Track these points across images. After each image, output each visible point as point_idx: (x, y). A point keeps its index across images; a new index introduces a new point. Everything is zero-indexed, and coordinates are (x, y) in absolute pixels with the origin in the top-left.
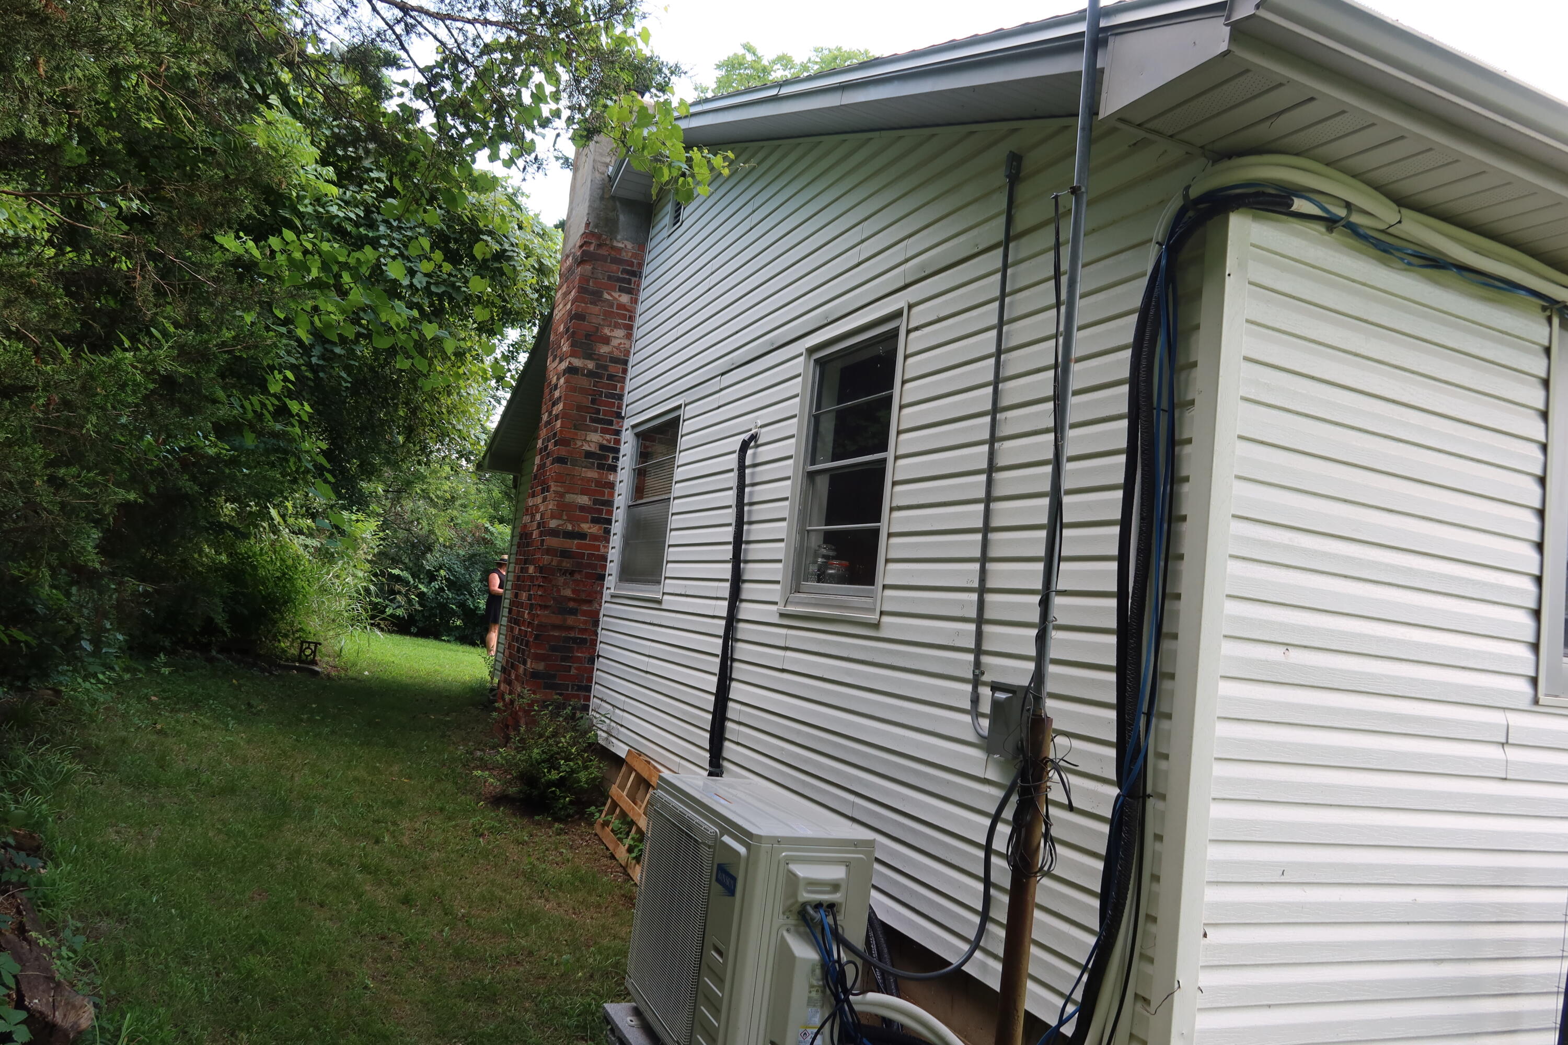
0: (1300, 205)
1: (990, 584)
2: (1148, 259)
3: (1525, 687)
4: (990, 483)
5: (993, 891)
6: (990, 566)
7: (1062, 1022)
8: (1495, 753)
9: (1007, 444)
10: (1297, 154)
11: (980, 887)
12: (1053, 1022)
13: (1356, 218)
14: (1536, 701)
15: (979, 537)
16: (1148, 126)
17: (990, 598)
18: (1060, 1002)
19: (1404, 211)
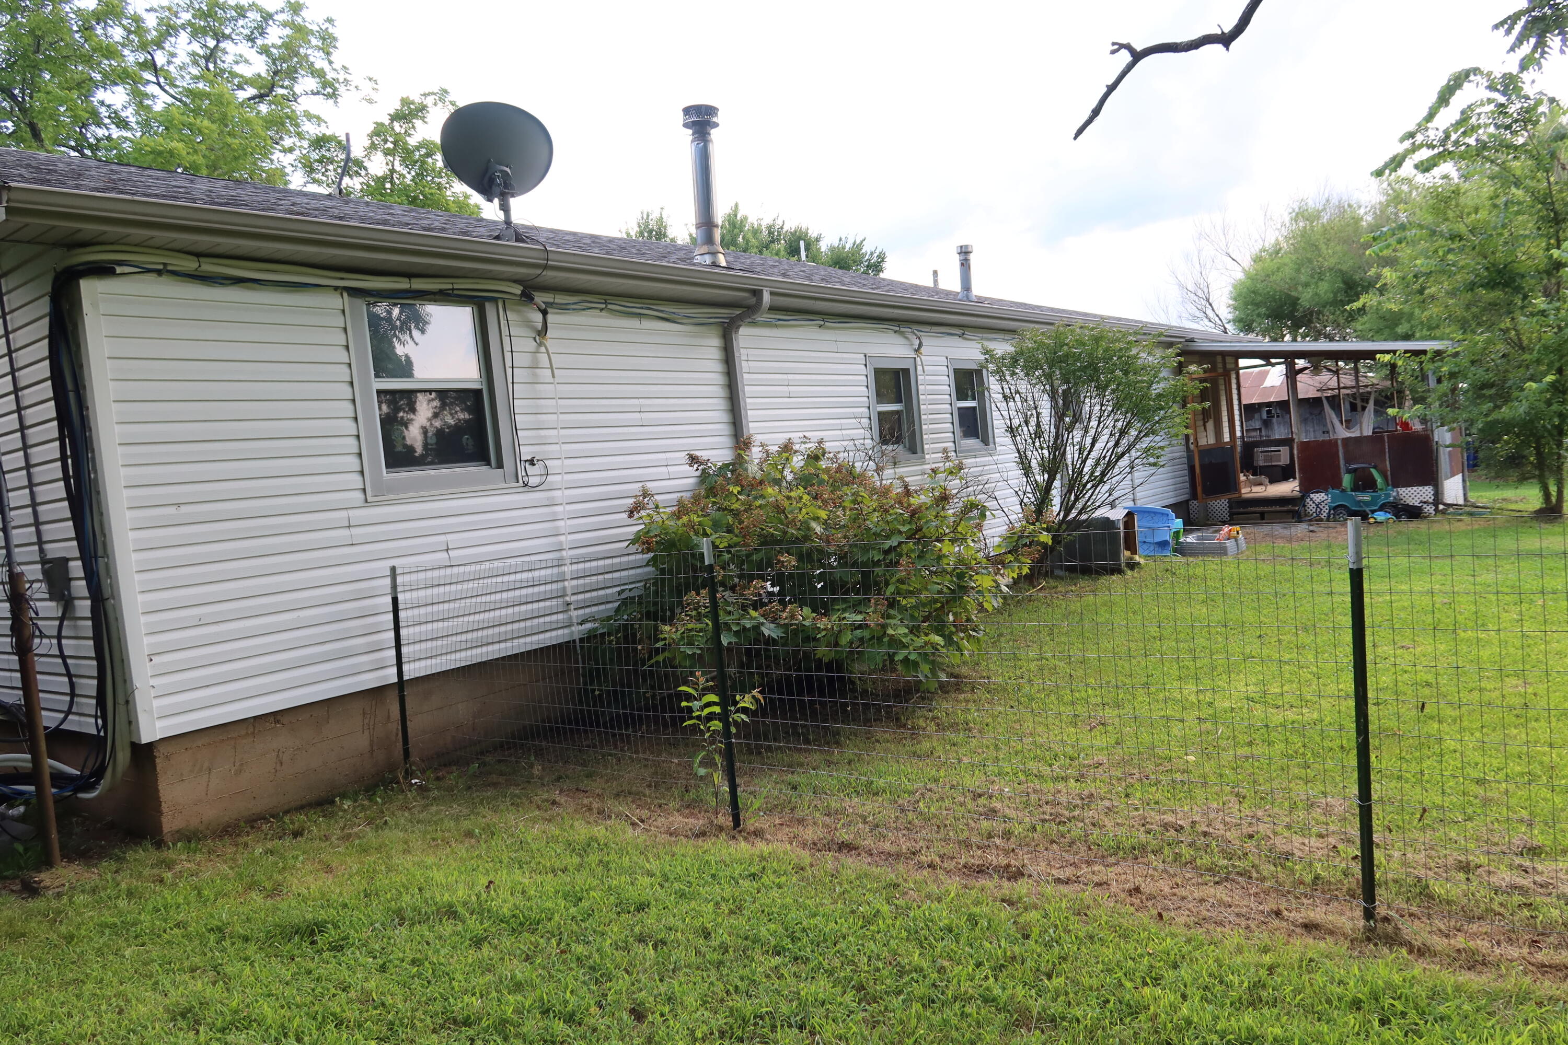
0: (119, 270)
1: (39, 500)
2: (44, 307)
3: (359, 495)
4: (23, 437)
5: (74, 679)
6: (35, 489)
7: (99, 731)
8: (346, 532)
9: (29, 411)
10: (112, 244)
11: (66, 679)
12: (95, 733)
13: (170, 268)
14: (366, 501)
15: (24, 472)
16: (11, 238)
17: (40, 509)
18: (93, 720)
19: (202, 259)
